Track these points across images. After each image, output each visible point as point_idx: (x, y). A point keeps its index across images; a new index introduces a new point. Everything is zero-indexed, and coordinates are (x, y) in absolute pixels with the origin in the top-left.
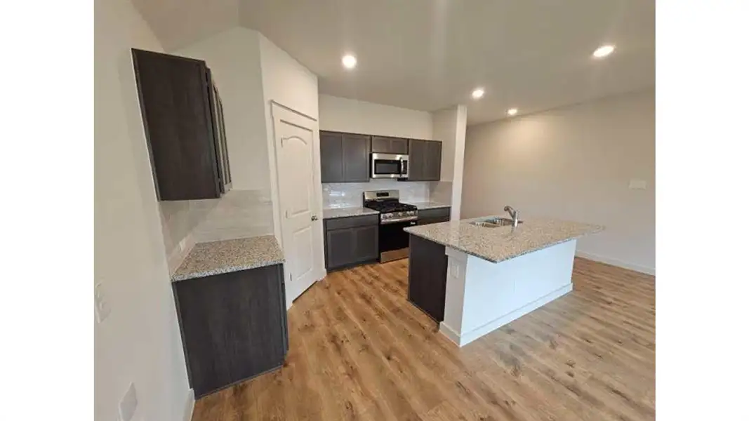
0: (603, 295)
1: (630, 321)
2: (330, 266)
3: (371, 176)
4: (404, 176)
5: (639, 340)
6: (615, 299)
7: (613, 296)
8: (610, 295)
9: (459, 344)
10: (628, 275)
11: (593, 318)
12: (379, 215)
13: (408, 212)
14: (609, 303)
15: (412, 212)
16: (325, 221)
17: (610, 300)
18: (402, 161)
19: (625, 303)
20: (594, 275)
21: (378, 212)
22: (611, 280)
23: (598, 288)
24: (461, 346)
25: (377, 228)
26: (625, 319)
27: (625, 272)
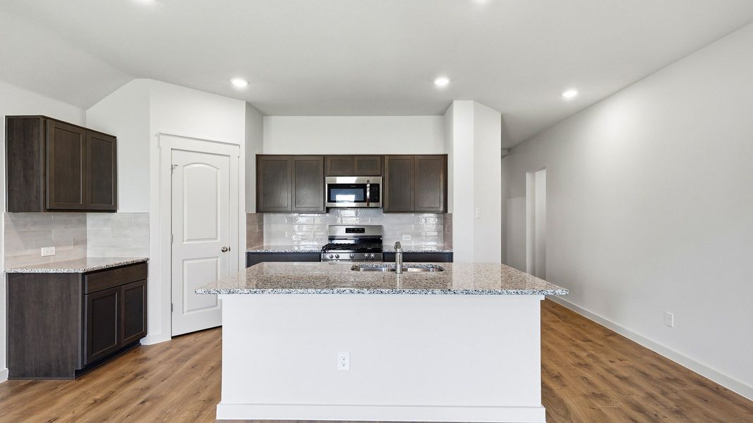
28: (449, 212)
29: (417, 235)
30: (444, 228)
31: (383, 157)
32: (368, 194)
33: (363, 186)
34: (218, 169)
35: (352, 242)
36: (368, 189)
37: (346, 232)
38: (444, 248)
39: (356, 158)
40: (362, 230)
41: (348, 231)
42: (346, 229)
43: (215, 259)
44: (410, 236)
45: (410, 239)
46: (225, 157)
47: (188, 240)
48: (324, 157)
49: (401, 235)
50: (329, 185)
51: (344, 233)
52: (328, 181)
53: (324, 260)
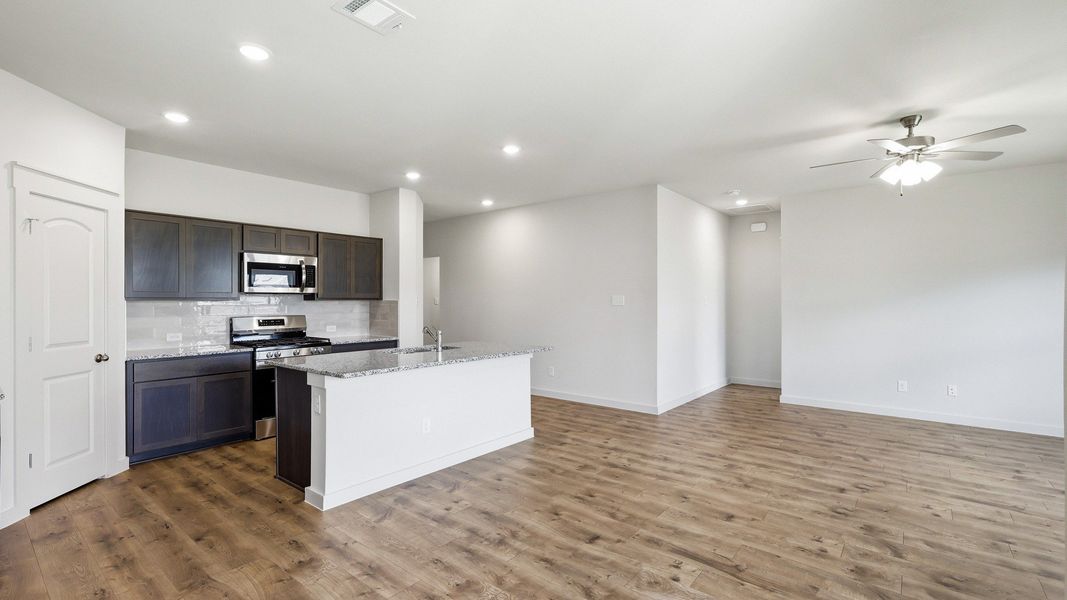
0: (565, 437)
2: (139, 448)
3: (241, 289)
4: (310, 290)
6: (573, 439)
8: (571, 436)
9: (322, 508)
12: (253, 354)
13: (313, 349)
15: (321, 349)
16: (130, 365)
17: (568, 440)
18: (303, 266)
19: (581, 441)
20: (576, 419)
21: (251, 349)
22: (590, 422)
23: (567, 431)
24: (325, 509)
25: (248, 377)
28: (386, 297)
29: (342, 326)
30: (372, 316)
31: (317, 234)
32: (304, 277)
33: (297, 269)
34: (90, 230)
35: (267, 338)
36: (304, 271)
37: (260, 325)
38: (371, 337)
39: (283, 233)
40: (281, 322)
41: (262, 323)
42: (259, 321)
43: (86, 375)
44: (334, 327)
45: (333, 330)
46: (100, 212)
47: (51, 346)
48: (242, 226)
49: (325, 325)
50: (248, 263)
51: (256, 327)
52: (247, 259)
53: (260, 361)
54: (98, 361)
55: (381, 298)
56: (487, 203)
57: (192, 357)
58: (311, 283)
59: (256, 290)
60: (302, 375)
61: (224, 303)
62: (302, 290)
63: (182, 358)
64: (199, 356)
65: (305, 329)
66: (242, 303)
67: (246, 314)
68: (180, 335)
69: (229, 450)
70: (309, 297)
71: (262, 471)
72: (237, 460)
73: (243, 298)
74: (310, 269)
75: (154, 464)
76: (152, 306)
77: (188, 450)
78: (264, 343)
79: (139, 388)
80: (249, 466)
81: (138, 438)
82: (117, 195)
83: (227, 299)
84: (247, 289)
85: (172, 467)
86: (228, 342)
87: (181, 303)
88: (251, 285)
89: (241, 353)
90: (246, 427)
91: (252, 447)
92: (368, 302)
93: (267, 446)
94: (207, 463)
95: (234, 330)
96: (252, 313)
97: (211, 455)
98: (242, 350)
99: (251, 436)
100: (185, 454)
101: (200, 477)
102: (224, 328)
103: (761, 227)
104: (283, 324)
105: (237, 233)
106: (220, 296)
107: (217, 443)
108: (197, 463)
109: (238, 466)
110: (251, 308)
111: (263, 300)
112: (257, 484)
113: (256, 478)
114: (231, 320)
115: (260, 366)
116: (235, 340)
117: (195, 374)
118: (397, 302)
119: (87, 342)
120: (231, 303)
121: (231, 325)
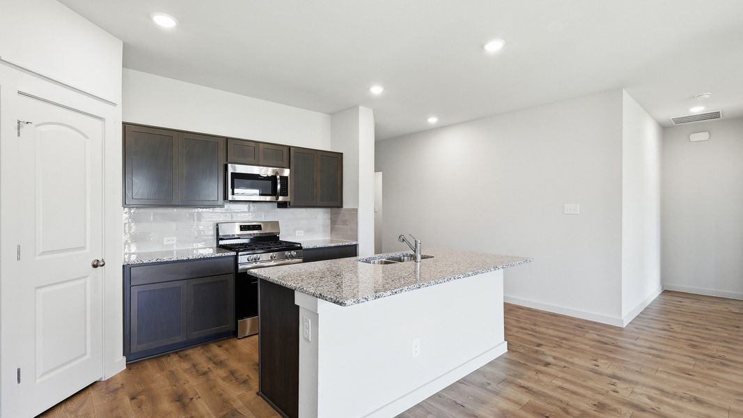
0: (543, 354)
1: (566, 385)
2: (135, 348)
3: (226, 197)
4: (283, 199)
5: (571, 410)
6: (555, 358)
7: (553, 354)
8: (549, 353)
10: (578, 326)
11: (523, 387)
12: (236, 257)
13: (287, 253)
14: (547, 364)
15: (294, 253)
16: (127, 269)
17: (550, 360)
18: (278, 177)
19: (566, 361)
20: (538, 329)
21: (234, 253)
22: (555, 333)
23: (539, 345)
25: (232, 280)
26: (559, 383)
27: (576, 322)
28: (345, 206)
29: (309, 231)
30: (333, 222)
31: (289, 148)
32: (279, 187)
33: (273, 179)
34: (86, 137)
35: (246, 241)
36: (279, 181)
37: (241, 230)
38: (331, 241)
39: (261, 147)
40: (258, 227)
41: (242, 228)
42: (241, 226)
43: (82, 281)
44: (302, 231)
45: (303, 234)
46: (98, 121)
47: (44, 253)
48: (227, 139)
49: (295, 230)
50: (232, 173)
51: (237, 231)
52: (231, 169)
53: (242, 264)
54: (95, 266)
55: (342, 207)
56: (433, 120)
57: (183, 261)
58: (284, 192)
59: (237, 198)
60: (290, 293)
61: (211, 210)
62: (277, 199)
63: (174, 262)
64: (188, 260)
65: (279, 233)
66: (227, 210)
67: (230, 220)
68: (175, 238)
69: (215, 349)
70: (282, 205)
71: (245, 382)
72: (220, 364)
73: (227, 206)
74: (284, 179)
75: (147, 363)
76: (151, 212)
77: (178, 349)
78: (244, 247)
79: (135, 291)
80: (232, 373)
81: (134, 339)
82: (114, 104)
83: (213, 206)
84: (230, 197)
85: (162, 369)
86: (215, 245)
87: (175, 210)
88: (233, 194)
89: (225, 257)
90: (229, 326)
91: (234, 347)
92: (329, 210)
93: (248, 346)
94: (194, 366)
95: (220, 234)
96: (234, 219)
97: (197, 355)
98: (227, 254)
99: (234, 334)
100: (176, 353)
101: (186, 387)
102: (212, 232)
103: (703, 136)
104: (261, 229)
105: (222, 145)
106: (207, 203)
107: (204, 342)
108: (186, 365)
109: (222, 372)
110: (234, 214)
111: (244, 207)
112: (240, 404)
113: (238, 393)
114: (217, 225)
115: (242, 269)
116: (221, 243)
117: (184, 277)
118: (356, 210)
119: (83, 248)
120: (217, 210)
121: (218, 230)
